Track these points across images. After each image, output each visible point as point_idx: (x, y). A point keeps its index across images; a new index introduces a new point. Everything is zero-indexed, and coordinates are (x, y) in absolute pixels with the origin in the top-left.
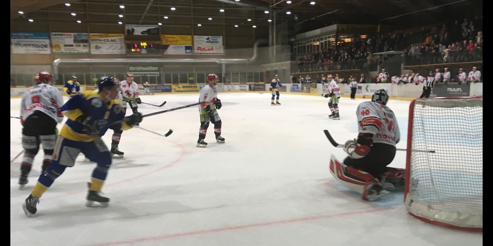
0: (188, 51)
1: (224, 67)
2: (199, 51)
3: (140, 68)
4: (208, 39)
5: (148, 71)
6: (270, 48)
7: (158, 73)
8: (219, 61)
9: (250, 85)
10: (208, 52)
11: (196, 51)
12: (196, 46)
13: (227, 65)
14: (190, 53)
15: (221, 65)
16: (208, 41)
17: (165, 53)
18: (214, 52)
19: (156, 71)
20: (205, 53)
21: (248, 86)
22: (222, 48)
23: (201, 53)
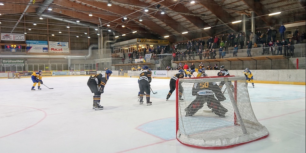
0: (45, 50)
1: (69, 61)
3: (11, 61)
4: (58, 44)
5: (16, 63)
6: (99, 50)
7: (24, 64)
8: (66, 57)
9: (87, 72)
10: (59, 51)
11: (50, 51)
12: (50, 47)
13: (72, 60)
14: (46, 52)
15: (67, 59)
16: (59, 45)
17: (29, 52)
18: (63, 51)
19: (21, 63)
20: (57, 52)
21: (85, 72)
22: (68, 49)
23: (54, 52)
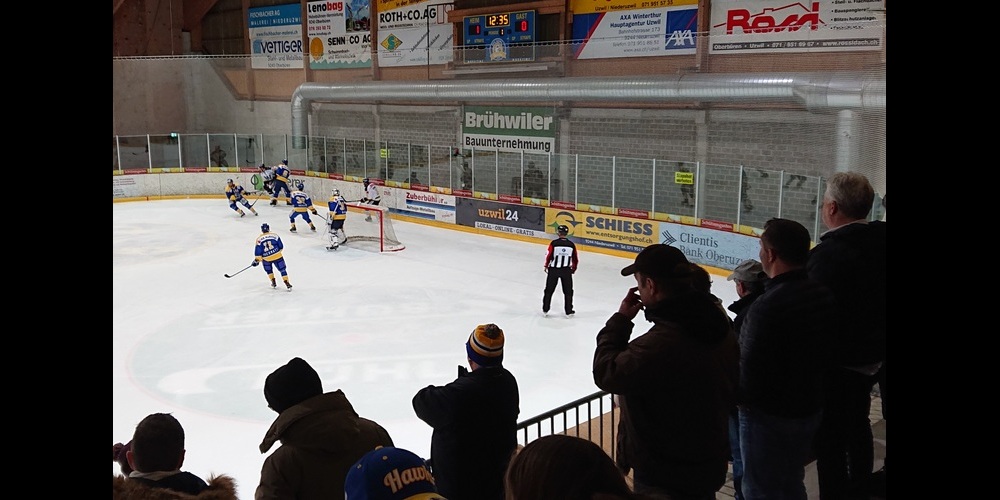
0: (680, 37)
2: (739, 35)
3: (495, 120)
10: (786, 35)
11: (718, 36)
14: (687, 45)
18: (821, 33)
20: (768, 45)
23: (746, 46)
